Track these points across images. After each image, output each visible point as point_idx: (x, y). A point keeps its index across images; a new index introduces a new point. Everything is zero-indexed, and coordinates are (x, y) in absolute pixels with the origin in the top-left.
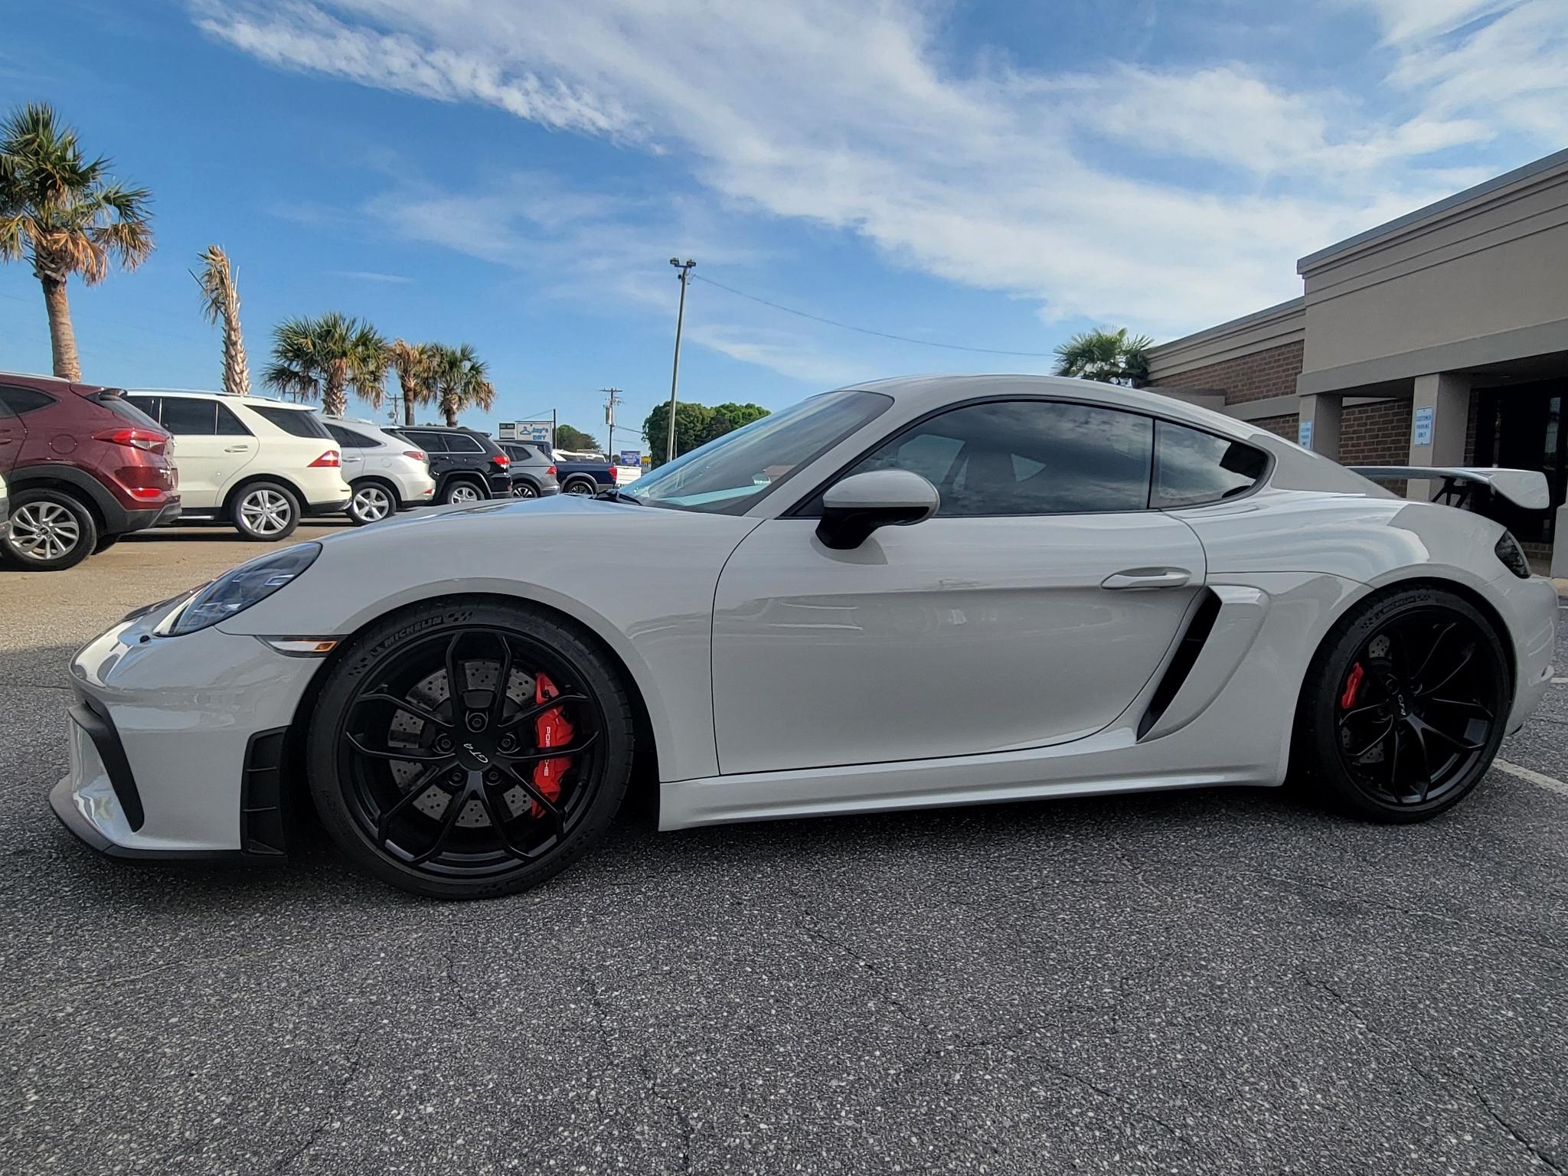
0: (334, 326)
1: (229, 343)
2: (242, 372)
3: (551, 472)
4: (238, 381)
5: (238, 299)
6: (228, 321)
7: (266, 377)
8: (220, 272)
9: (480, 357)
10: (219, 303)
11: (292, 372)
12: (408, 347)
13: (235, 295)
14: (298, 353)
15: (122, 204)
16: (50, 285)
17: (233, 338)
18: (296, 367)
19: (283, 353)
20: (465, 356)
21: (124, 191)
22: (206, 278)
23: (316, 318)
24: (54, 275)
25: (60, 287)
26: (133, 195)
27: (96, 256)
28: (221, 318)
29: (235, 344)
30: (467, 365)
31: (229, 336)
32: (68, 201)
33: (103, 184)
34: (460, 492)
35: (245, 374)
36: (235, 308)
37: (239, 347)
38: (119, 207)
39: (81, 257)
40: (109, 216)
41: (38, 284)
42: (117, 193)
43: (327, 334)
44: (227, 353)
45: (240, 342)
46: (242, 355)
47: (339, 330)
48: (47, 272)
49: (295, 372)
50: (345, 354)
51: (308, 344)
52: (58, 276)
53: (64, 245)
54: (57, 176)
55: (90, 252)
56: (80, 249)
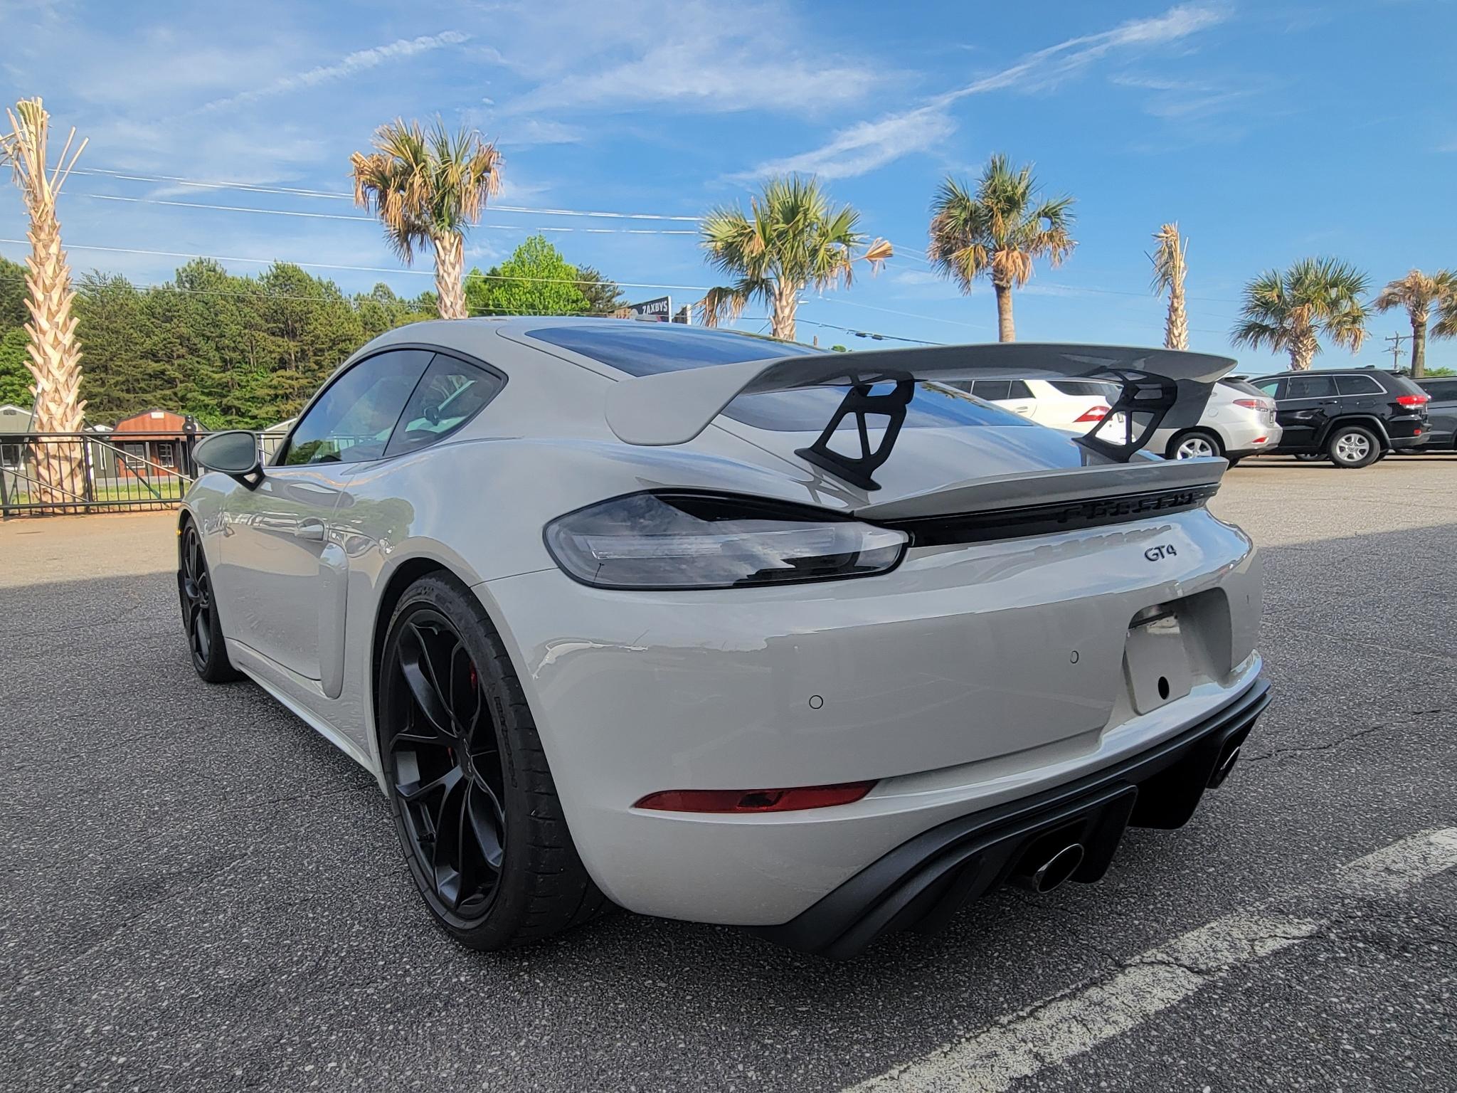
0: (1306, 273)
1: (1173, 309)
2: (1180, 335)
5: (1184, 268)
6: (1174, 291)
7: (1237, 334)
8: (1170, 247)
10: (1167, 276)
11: (1260, 326)
13: (1182, 265)
14: (1266, 305)
16: (1000, 290)
17: (1176, 305)
18: (1269, 321)
19: (1250, 310)
21: (1052, 204)
22: (1158, 255)
23: (1284, 270)
24: (1001, 283)
25: (1007, 292)
26: (1059, 205)
27: (1024, 264)
28: (1168, 290)
31: (1172, 303)
32: (1005, 227)
33: (1034, 204)
34: (1348, 439)
35: (1183, 337)
36: (1180, 278)
37: (1180, 312)
38: (1050, 218)
39: (1011, 265)
40: (1043, 226)
41: (994, 291)
42: (1046, 208)
43: (1298, 282)
44: (1169, 318)
45: (1181, 307)
46: (1182, 319)
47: (1311, 276)
48: (996, 282)
49: (1267, 326)
50: (1308, 301)
51: (1272, 296)
52: (1003, 284)
53: (1000, 260)
54: (995, 209)
55: (1019, 261)
56: (1011, 260)
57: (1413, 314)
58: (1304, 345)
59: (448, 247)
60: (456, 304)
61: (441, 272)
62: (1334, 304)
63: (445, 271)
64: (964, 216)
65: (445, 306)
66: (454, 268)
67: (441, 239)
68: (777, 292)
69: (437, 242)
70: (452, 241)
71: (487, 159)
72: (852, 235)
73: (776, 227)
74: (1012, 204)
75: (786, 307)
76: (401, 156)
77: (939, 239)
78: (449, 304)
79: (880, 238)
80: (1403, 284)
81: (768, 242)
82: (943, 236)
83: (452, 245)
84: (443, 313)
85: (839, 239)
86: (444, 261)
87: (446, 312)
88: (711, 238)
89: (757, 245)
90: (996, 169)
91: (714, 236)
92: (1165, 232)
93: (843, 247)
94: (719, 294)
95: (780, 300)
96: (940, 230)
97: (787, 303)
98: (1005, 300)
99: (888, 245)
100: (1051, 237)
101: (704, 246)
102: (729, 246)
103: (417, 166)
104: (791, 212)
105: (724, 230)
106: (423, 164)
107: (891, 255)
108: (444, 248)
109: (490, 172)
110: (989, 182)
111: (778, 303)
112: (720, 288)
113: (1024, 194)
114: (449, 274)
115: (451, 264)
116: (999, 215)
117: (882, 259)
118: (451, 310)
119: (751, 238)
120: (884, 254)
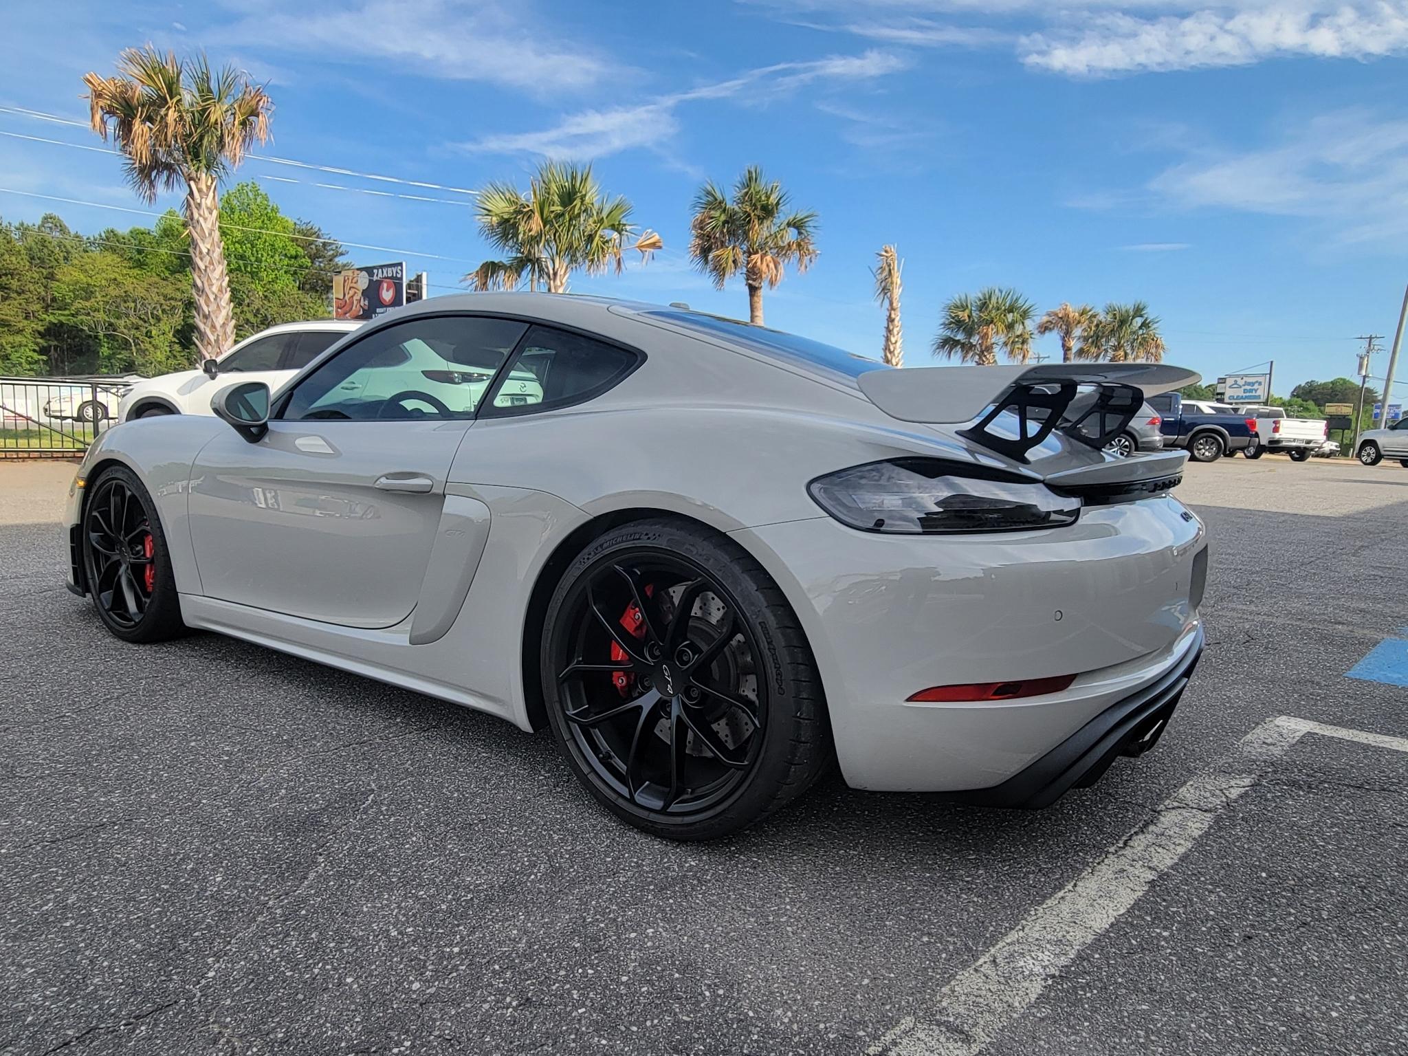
0: (990, 297)
1: (890, 320)
2: (896, 342)
3: (1152, 423)
4: (892, 349)
5: (901, 285)
6: (891, 303)
7: (935, 346)
8: (889, 265)
9: (1150, 314)
10: (886, 290)
11: (954, 340)
12: (1070, 309)
13: (899, 282)
14: (959, 323)
15: (797, 225)
16: (753, 290)
17: (893, 316)
18: (960, 337)
19: (946, 326)
20: (1138, 312)
21: (800, 217)
22: (879, 271)
23: (974, 295)
24: (754, 283)
25: (759, 291)
26: (806, 218)
27: (776, 268)
28: (887, 302)
29: (893, 321)
30: (1138, 321)
31: (890, 314)
32: (761, 231)
33: (785, 214)
35: (898, 344)
36: (897, 292)
37: (896, 322)
38: (797, 228)
39: (764, 268)
40: (791, 235)
41: (746, 289)
42: (795, 219)
43: (983, 306)
44: (888, 329)
45: (897, 319)
46: (898, 329)
47: (994, 300)
48: (750, 282)
49: (959, 340)
50: (992, 322)
51: (964, 315)
52: (756, 284)
53: (756, 263)
54: (752, 214)
55: (772, 265)
56: (765, 263)
57: (1063, 339)
58: (987, 359)
59: (204, 189)
60: (213, 252)
61: (196, 216)
62: (1010, 327)
63: (200, 215)
64: (723, 218)
65: (201, 252)
66: (211, 213)
67: (197, 180)
68: (551, 272)
69: (192, 183)
70: (209, 184)
71: (254, 102)
72: (625, 225)
73: (552, 208)
74: (767, 212)
75: (560, 287)
76: (153, 85)
77: (700, 237)
78: (205, 251)
79: (650, 230)
80: (1056, 315)
81: (545, 223)
82: (704, 235)
83: (209, 188)
84: (198, 260)
85: (613, 227)
86: (200, 205)
87: (201, 259)
88: (486, 212)
89: (536, 224)
90: (751, 179)
91: (489, 211)
92: (886, 252)
93: (615, 235)
94: (490, 269)
95: (555, 279)
96: (701, 229)
97: (561, 282)
98: (756, 298)
99: (657, 237)
100: (799, 245)
101: (479, 220)
102: (504, 222)
103: (171, 99)
104: (568, 197)
105: (501, 207)
106: (178, 97)
107: (660, 247)
108: (200, 190)
109: (257, 116)
110: (746, 190)
111: (552, 282)
112: (493, 263)
113: (778, 204)
114: (205, 219)
115: (208, 208)
116: (756, 221)
117: (652, 250)
118: (208, 258)
119: (529, 217)
120: (653, 245)
